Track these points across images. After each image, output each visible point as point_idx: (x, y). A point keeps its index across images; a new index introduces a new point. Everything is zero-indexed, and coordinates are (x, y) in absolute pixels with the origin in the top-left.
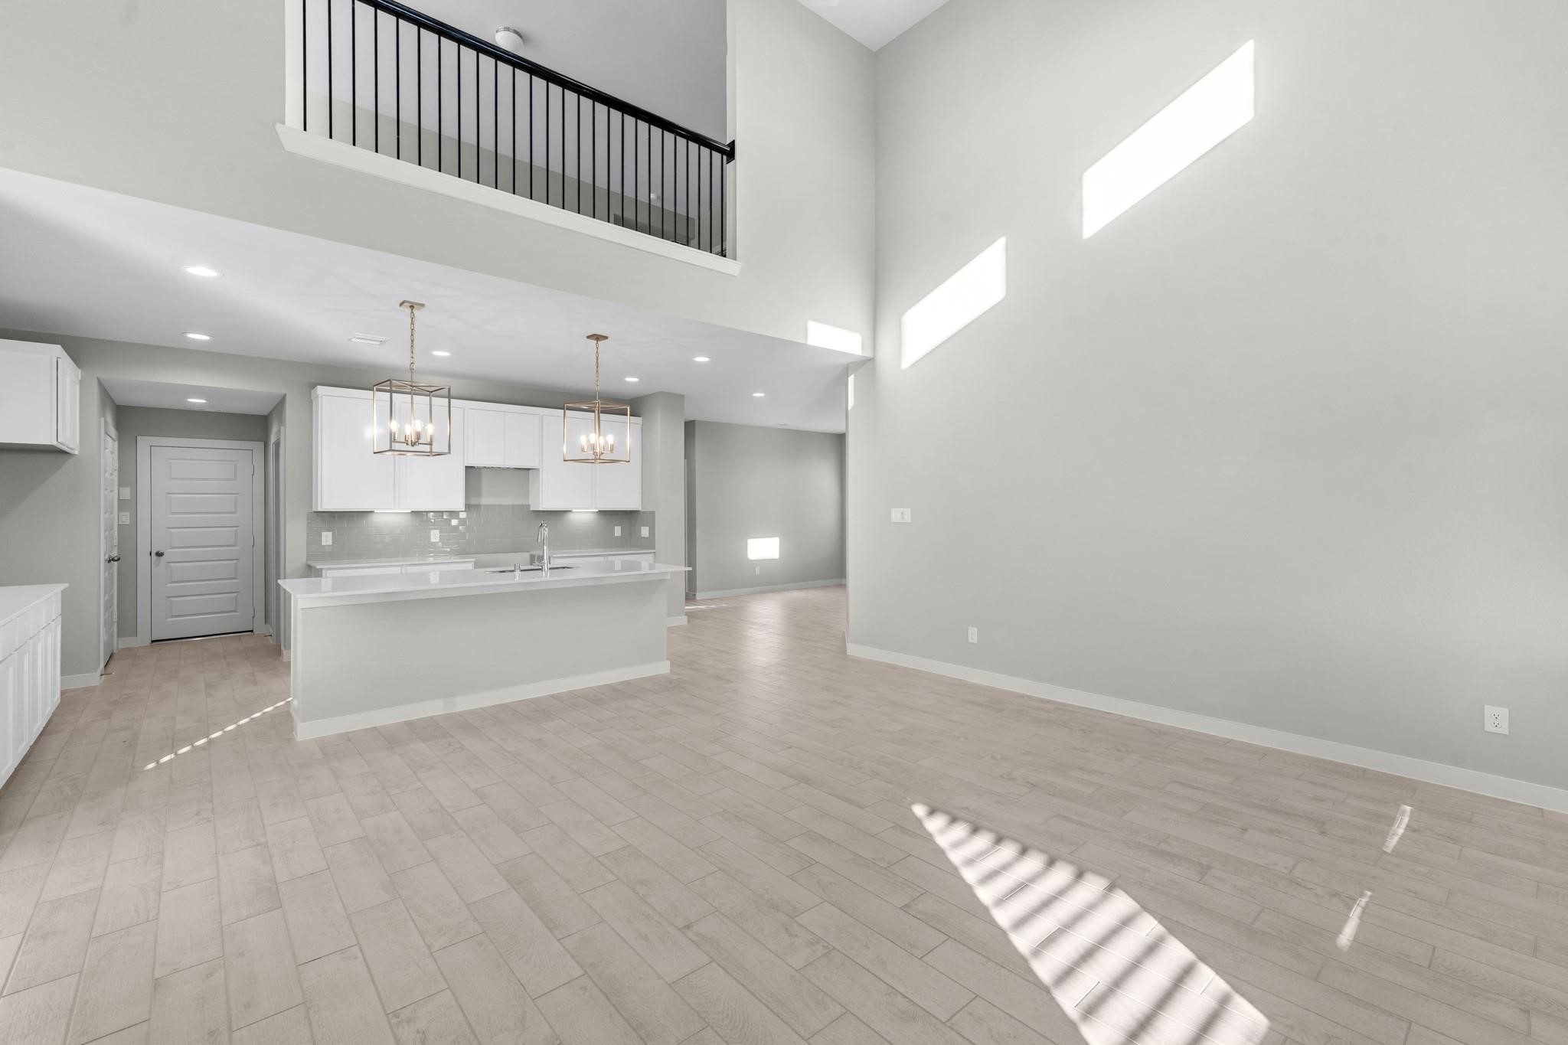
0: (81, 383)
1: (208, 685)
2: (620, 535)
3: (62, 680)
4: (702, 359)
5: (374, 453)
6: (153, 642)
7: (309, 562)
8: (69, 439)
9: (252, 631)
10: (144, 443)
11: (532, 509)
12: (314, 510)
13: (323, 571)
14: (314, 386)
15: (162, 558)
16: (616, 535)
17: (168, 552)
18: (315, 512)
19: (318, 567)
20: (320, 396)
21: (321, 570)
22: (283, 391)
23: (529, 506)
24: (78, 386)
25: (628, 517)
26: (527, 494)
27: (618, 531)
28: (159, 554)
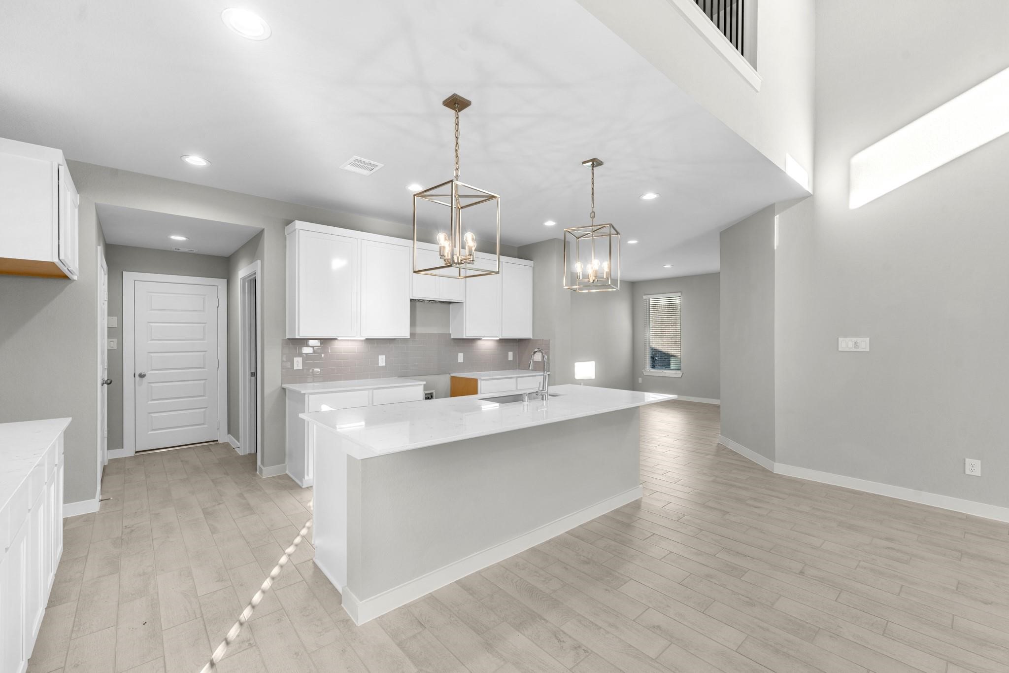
0: (80, 208)
1: (207, 513)
2: (512, 359)
3: (64, 507)
4: (650, 196)
5: (415, 272)
6: (136, 452)
7: (284, 386)
8: (71, 262)
9: (217, 441)
10: (129, 277)
11: (453, 337)
12: (288, 337)
13: (306, 396)
14: (289, 222)
15: (144, 379)
16: (509, 359)
17: (149, 373)
18: (289, 339)
19: (303, 392)
20: (297, 230)
21: (304, 394)
22: (262, 226)
23: (450, 335)
24: (77, 210)
25: (518, 344)
26: (447, 324)
27: (511, 356)
28: (142, 376)
